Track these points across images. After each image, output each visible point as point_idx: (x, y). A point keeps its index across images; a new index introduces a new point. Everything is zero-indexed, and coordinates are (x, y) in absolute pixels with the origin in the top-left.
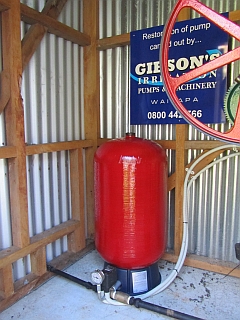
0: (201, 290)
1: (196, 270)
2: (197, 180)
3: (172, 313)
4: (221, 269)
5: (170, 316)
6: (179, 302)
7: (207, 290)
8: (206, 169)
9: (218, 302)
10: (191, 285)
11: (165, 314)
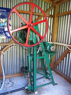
0: (11, 83)
1: (7, 79)
2: (4, 55)
3: (10, 92)
4: (13, 76)
5: (10, 93)
6: (8, 89)
7: (12, 83)
8: (6, 51)
9: (16, 84)
10: (8, 83)
11: (8, 93)
